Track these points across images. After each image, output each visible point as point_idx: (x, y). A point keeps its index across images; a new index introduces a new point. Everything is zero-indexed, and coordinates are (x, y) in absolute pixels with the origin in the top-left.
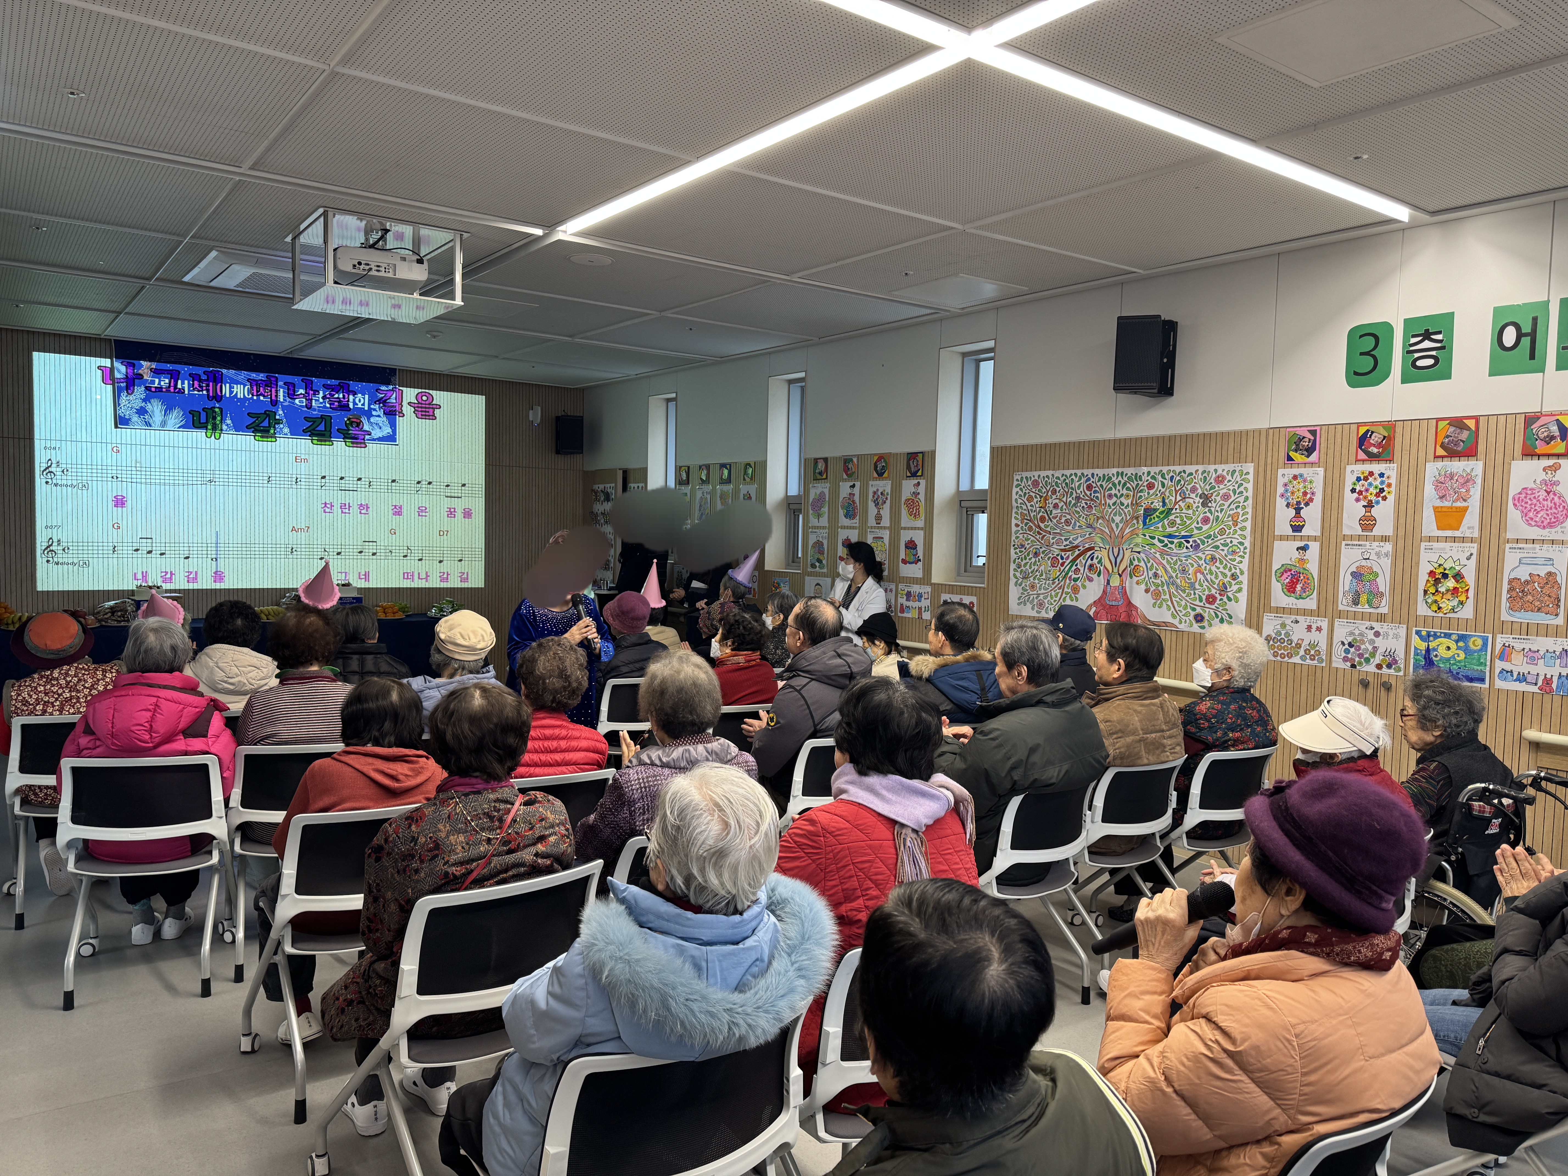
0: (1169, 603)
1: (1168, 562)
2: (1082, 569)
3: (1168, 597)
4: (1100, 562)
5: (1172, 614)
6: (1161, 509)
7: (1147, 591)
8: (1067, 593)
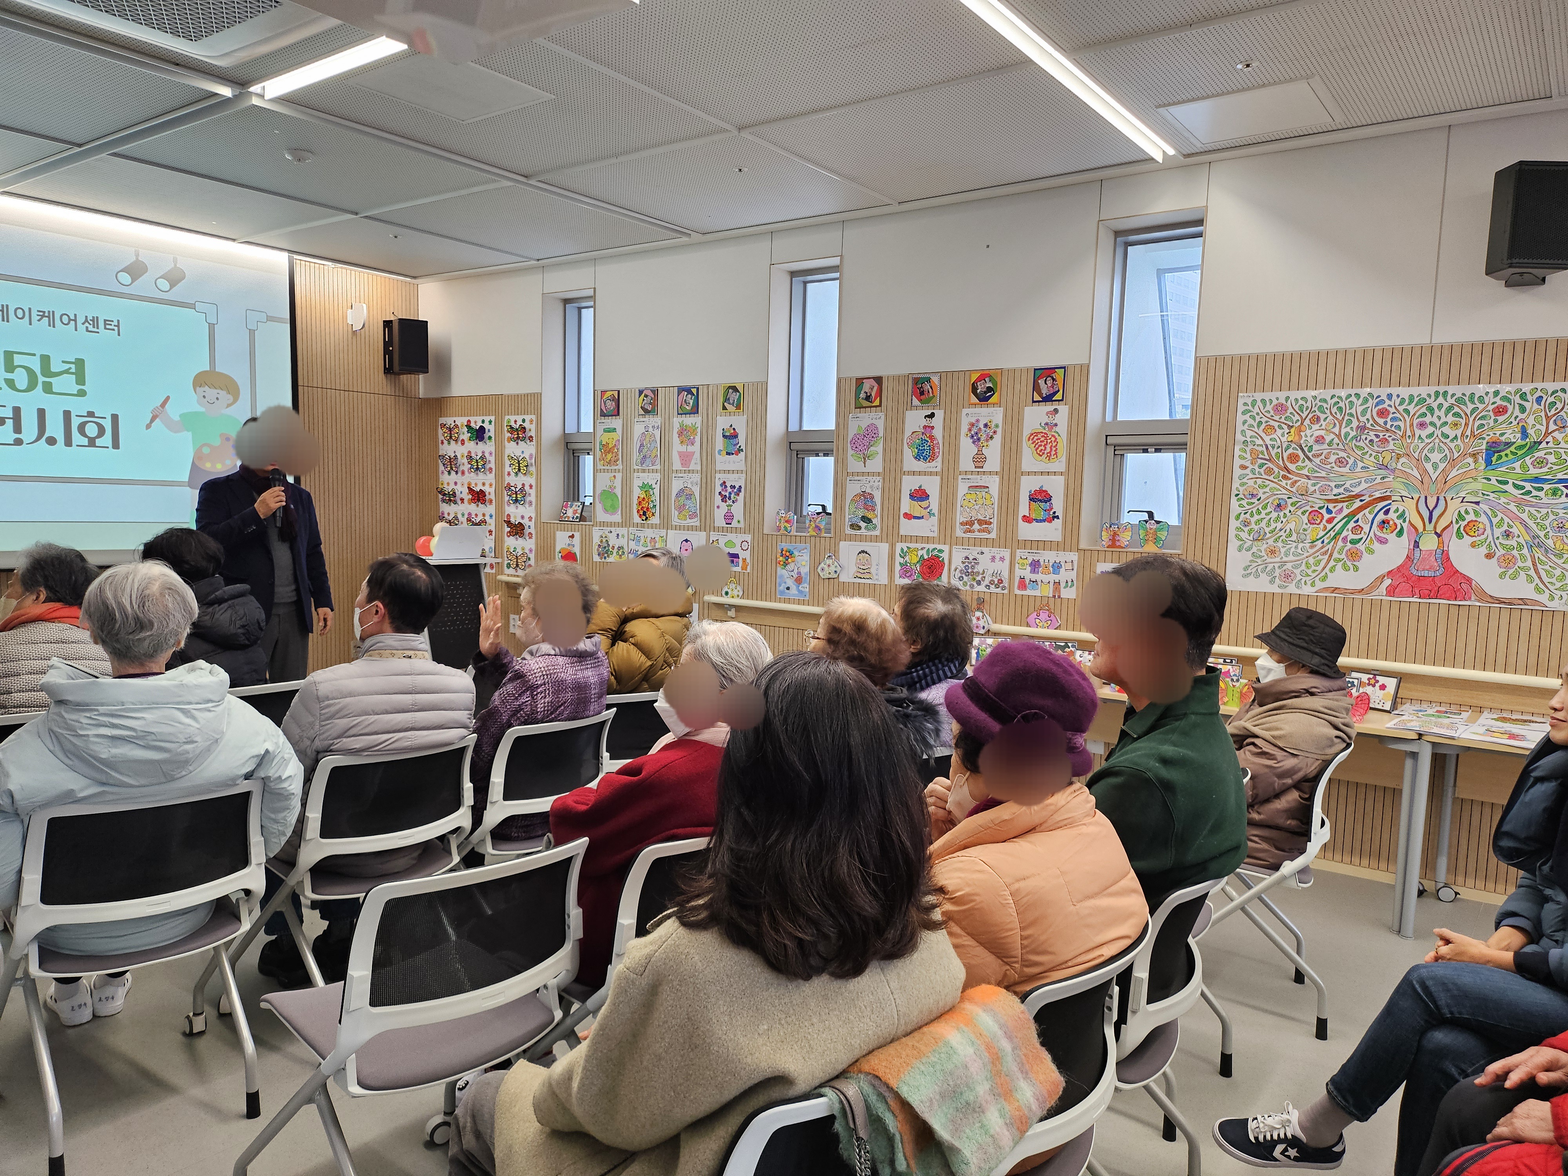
0: (1532, 572)
1: (1530, 514)
2: (1366, 528)
3: (1529, 563)
4: (1402, 516)
5: (1537, 588)
6: (1520, 442)
7: (1489, 556)
8: (1338, 560)
